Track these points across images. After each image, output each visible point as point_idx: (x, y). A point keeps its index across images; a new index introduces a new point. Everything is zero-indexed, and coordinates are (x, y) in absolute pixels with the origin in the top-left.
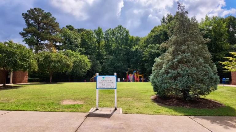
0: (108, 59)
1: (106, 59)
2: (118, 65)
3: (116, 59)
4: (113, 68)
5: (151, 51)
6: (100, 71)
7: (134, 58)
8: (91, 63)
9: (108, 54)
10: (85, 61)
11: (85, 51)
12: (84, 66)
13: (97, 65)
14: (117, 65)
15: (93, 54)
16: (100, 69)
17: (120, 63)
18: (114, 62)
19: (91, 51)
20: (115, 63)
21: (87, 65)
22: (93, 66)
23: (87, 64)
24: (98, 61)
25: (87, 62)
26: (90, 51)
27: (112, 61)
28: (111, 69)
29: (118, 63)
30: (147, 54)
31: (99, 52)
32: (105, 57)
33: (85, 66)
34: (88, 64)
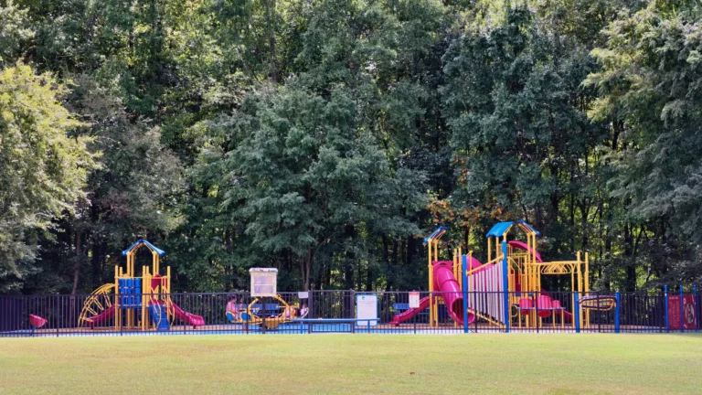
0: (250, 108)
1: (226, 107)
2: (342, 165)
3: (328, 109)
4: (291, 197)
5: (677, 34)
6: (174, 221)
7: (490, 108)
8: (91, 147)
9: (238, 64)
10: (42, 125)
11: (29, 33)
12: (29, 177)
13: (143, 167)
14: (331, 166)
15: (95, 65)
16: (165, 202)
17: (362, 152)
18: (308, 138)
19: (84, 34)
20: (313, 151)
21: (53, 169)
22: (108, 176)
23: (52, 152)
24: (155, 133)
25: (62, 138)
26: (69, 29)
27: (282, 130)
28: (281, 208)
29: (343, 151)
30: (626, 59)
31: (154, 46)
32: (215, 95)
33: (41, 174)
34: (67, 159)
